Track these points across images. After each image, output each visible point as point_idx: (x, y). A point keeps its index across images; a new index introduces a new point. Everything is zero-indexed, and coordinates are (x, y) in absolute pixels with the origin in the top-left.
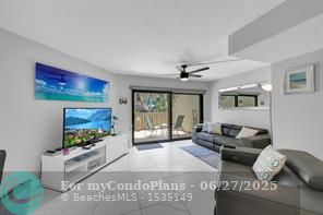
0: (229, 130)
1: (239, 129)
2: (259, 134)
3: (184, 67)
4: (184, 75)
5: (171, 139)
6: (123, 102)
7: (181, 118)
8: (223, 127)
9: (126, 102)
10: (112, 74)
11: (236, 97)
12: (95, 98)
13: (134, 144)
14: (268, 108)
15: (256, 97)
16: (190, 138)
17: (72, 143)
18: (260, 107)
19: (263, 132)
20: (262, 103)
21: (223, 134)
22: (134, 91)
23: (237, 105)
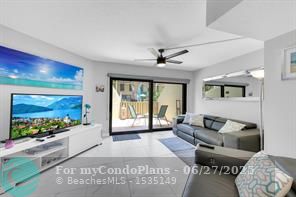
0: (211, 123)
1: (223, 122)
2: (246, 128)
3: (161, 51)
4: (161, 60)
5: (151, 130)
6: (99, 90)
7: (164, 108)
8: (206, 118)
9: (102, 91)
10: (87, 60)
11: (222, 87)
12: (63, 84)
13: (111, 134)
14: (258, 99)
15: (244, 87)
16: (171, 129)
17: (24, 133)
18: (247, 98)
19: (252, 127)
20: (250, 95)
21: (205, 127)
22: (112, 79)
23: (223, 96)
